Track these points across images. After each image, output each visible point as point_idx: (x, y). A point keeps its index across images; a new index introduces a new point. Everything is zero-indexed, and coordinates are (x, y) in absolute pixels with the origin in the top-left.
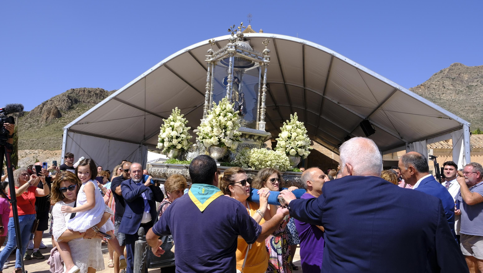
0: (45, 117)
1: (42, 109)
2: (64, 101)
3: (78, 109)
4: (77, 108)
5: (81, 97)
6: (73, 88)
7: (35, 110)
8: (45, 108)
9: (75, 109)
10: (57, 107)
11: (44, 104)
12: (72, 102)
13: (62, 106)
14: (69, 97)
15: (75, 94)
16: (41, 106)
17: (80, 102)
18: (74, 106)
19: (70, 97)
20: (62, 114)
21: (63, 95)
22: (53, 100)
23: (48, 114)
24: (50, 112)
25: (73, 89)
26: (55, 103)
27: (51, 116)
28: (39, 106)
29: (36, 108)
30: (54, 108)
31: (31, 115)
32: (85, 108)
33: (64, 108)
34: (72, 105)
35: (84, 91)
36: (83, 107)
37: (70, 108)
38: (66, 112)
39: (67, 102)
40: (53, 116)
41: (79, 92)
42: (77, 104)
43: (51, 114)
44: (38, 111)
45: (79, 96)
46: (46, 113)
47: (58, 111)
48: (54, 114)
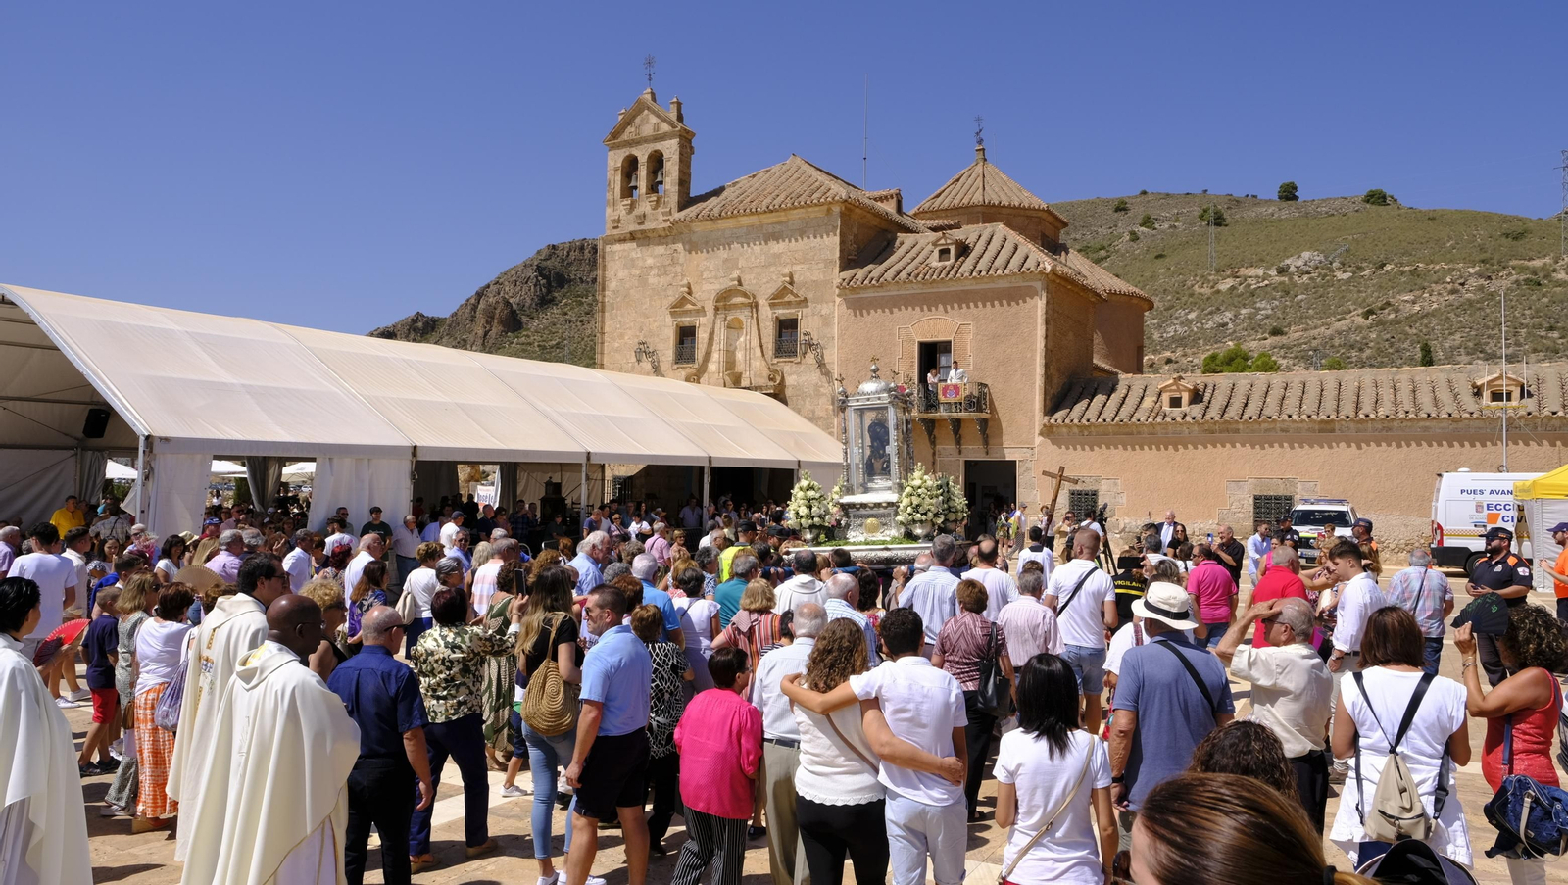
0: (481, 332)
1: (475, 308)
2: (527, 283)
3: (566, 304)
4: (564, 301)
5: (574, 268)
6: (551, 243)
7: (460, 313)
8: (482, 306)
9: (557, 305)
10: (511, 301)
11: (480, 295)
12: (549, 283)
13: (521, 296)
14: (540, 269)
15: (558, 259)
16: (473, 301)
17: (571, 281)
18: (556, 295)
19: (545, 269)
20: (524, 319)
21: (525, 266)
22: (501, 281)
23: (487, 322)
24: (493, 318)
25: (553, 246)
26: (507, 289)
27: (496, 329)
28: (468, 300)
29: (461, 306)
30: (501, 305)
31: (450, 326)
32: (584, 300)
33: (529, 301)
34: (549, 292)
35: (582, 248)
36: (579, 296)
37: (545, 302)
38: (535, 314)
39: (535, 286)
40: (501, 328)
41: (568, 252)
42: (563, 287)
43: (496, 321)
44: (467, 315)
45: (570, 264)
46: (483, 321)
47: (513, 312)
48: (501, 322)
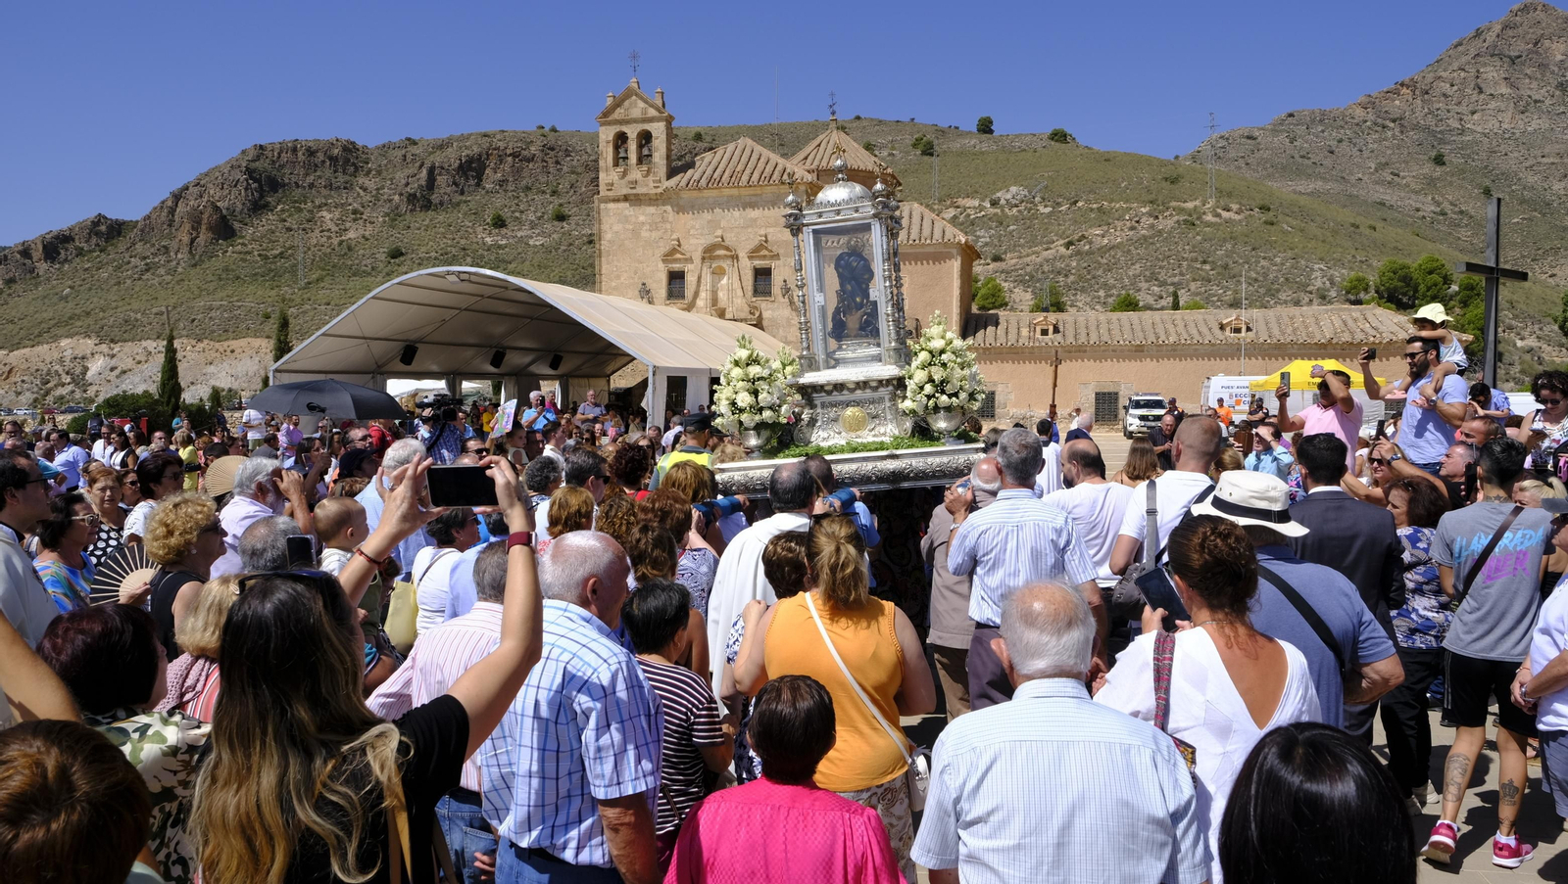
0: (186, 239)
1: (172, 211)
2: (235, 186)
3: (283, 210)
4: (279, 207)
5: (287, 171)
6: (258, 143)
7: (154, 216)
8: (181, 209)
9: (272, 211)
10: (218, 204)
11: (177, 197)
12: (261, 186)
13: (233, 200)
14: (250, 172)
15: (268, 161)
16: (169, 203)
17: (284, 185)
18: (270, 199)
19: (254, 171)
20: (237, 225)
21: (232, 167)
22: (202, 182)
23: (193, 228)
24: (199, 223)
25: (261, 147)
26: (212, 192)
27: (204, 237)
28: (163, 202)
29: (155, 208)
30: (209, 210)
31: (142, 231)
32: (303, 206)
33: (239, 206)
34: (262, 197)
35: (295, 150)
36: (296, 202)
37: (258, 207)
38: (248, 220)
39: (246, 189)
40: (210, 235)
41: (279, 154)
42: (277, 192)
43: (204, 227)
44: (163, 219)
45: (282, 166)
46: (187, 226)
47: (223, 218)
48: (210, 228)
